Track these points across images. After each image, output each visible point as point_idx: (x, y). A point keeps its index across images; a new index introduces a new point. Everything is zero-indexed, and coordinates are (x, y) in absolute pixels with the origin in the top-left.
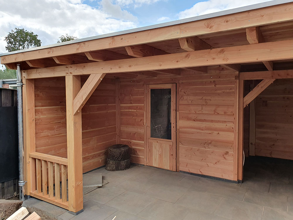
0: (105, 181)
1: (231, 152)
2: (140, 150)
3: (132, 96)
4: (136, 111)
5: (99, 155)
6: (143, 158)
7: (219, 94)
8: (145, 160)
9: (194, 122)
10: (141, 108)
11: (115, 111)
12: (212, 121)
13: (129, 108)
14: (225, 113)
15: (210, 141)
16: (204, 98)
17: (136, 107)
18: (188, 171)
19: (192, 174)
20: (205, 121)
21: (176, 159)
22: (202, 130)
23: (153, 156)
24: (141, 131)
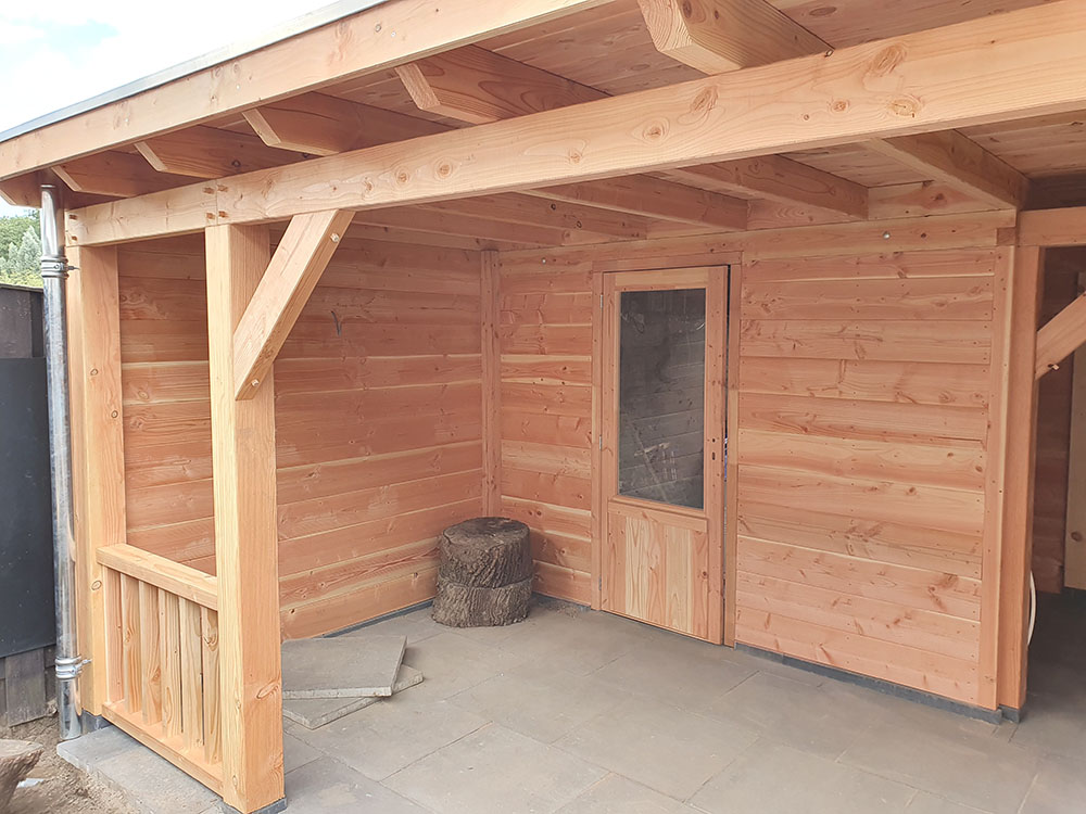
0: (412, 675)
1: (968, 578)
2: (574, 546)
3: (545, 321)
4: (559, 382)
5: (407, 559)
6: (588, 580)
7: (918, 315)
8: (595, 587)
9: (803, 436)
10: (579, 373)
11: (479, 381)
12: (884, 435)
13: (535, 370)
14: (945, 399)
15: (870, 525)
16: (852, 329)
17: (561, 369)
18: (774, 649)
19: (787, 660)
20: (850, 431)
21: (722, 594)
22: (839, 472)
23: (628, 576)
24: (580, 465)
